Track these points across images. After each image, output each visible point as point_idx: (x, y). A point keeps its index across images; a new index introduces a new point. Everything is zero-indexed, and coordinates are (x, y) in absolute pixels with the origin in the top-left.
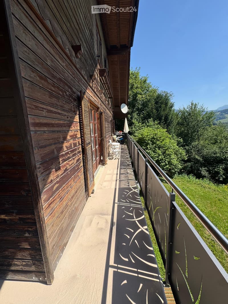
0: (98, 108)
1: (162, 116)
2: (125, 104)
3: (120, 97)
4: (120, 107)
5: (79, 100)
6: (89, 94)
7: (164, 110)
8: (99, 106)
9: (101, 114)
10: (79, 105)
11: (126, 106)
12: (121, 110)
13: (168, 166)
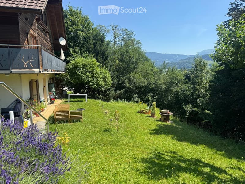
0: (36, 38)
1: (99, 51)
2: (63, 37)
3: (58, 32)
4: (59, 40)
5: (27, 34)
6: (31, 31)
7: (100, 46)
8: (36, 37)
9: (37, 41)
10: (27, 35)
11: (64, 40)
12: (59, 43)
13: (95, 85)
